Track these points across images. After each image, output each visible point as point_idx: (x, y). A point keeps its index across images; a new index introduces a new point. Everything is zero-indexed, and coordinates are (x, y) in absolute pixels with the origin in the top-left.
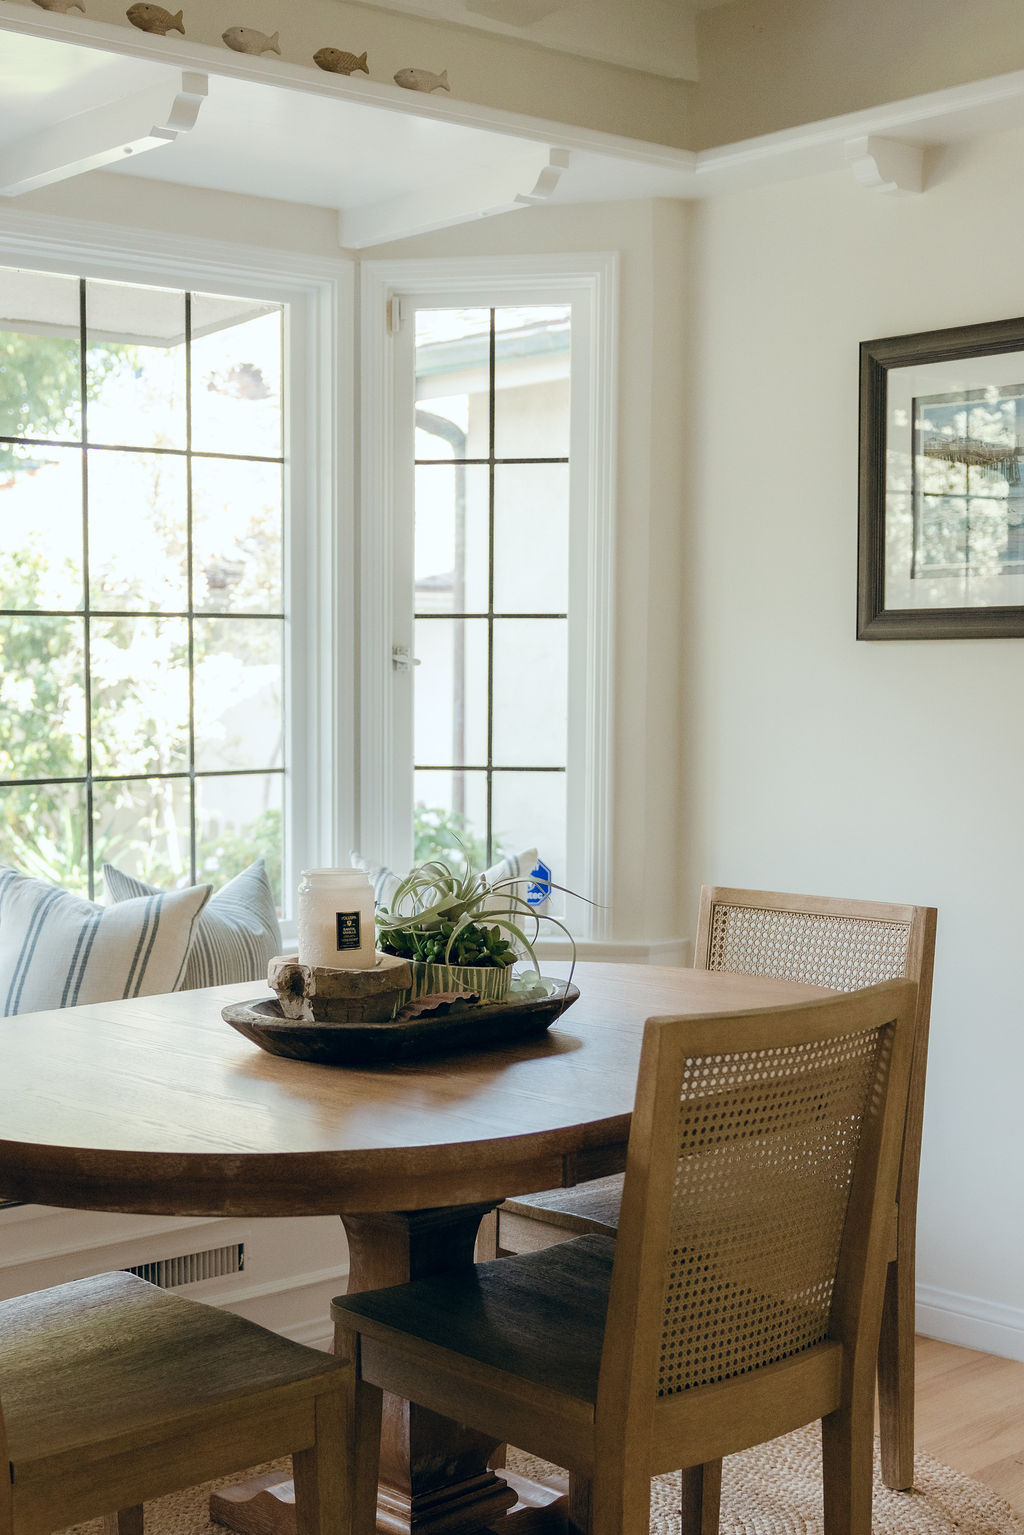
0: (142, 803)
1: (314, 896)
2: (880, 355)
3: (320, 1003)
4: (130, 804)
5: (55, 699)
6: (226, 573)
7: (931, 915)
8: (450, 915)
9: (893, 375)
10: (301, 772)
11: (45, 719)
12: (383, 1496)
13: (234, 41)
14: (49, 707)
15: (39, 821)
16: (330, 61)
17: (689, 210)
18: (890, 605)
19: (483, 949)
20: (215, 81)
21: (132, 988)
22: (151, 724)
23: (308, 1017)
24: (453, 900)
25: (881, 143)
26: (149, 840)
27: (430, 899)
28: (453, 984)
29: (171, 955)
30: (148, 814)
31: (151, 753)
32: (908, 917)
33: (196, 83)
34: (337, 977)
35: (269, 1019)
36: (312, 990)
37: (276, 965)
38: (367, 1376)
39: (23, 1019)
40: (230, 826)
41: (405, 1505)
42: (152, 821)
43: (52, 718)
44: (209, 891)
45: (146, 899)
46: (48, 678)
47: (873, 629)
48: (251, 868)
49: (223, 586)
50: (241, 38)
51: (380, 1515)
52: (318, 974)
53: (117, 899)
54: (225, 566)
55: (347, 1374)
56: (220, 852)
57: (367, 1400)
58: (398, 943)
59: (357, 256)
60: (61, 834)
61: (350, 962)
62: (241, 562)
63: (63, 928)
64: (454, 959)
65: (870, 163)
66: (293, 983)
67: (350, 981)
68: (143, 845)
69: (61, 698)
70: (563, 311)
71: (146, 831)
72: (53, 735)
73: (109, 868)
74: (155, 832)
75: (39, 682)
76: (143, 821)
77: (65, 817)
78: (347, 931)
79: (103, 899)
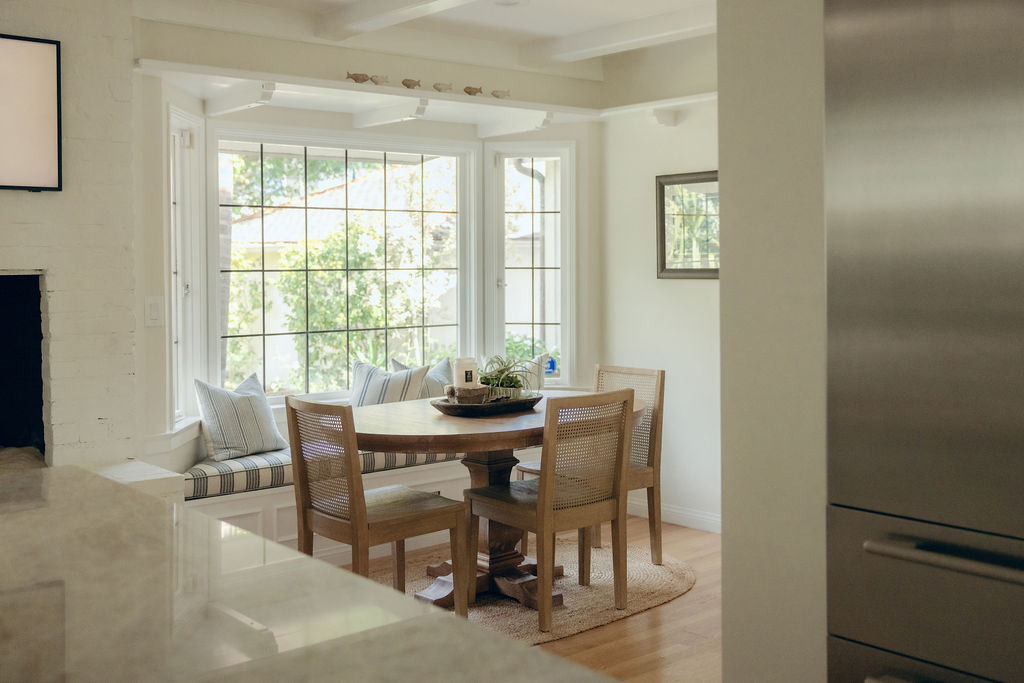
0: (404, 336)
1: (458, 366)
2: (662, 180)
3: (460, 398)
4: (398, 336)
5: (365, 289)
6: (441, 233)
7: (663, 373)
8: (502, 372)
9: (667, 188)
10: (463, 325)
11: (361, 299)
12: (480, 556)
13: (437, 88)
14: (362, 293)
15: (358, 345)
16: (470, 91)
17: (601, 125)
18: (667, 267)
19: (512, 383)
20: (431, 101)
21: (403, 397)
22: (408, 301)
23: (457, 403)
24: (503, 367)
25: (658, 113)
26: (407, 353)
27: (496, 366)
28: (501, 392)
29: (416, 388)
30: (407, 341)
31: (408, 314)
32: (656, 373)
33: (424, 102)
34: (464, 390)
35: (444, 403)
36: (457, 394)
37: (446, 389)
38: (474, 513)
39: (364, 407)
40: (444, 346)
41: (487, 558)
42: (408, 344)
43: (364, 298)
44: (428, 367)
45: (406, 371)
46: (362, 280)
47: (663, 274)
48: (445, 360)
49: (440, 240)
50: (440, 87)
51: (479, 562)
52: (459, 389)
53: (396, 371)
54: (442, 230)
55: (467, 511)
56: (438, 357)
57: (474, 520)
58: (486, 381)
59: (484, 141)
60: (367, 350)
61: (469, 386)
62: (448, 228)
63: (377, 381)
64: (502, 385)
65: (655, 118)
66: (452, 393)
67: (469, 391)
68: (404, 355)
69: (368, 289)
70: (558, 158)
71: (406, 348)
72: (364, 306)
73: (393, 360)
74: (409, 349)
75: (358, 282)
76: (405, 344)
77: (369, 342)
78: (468, 377)
79: (391, 370)
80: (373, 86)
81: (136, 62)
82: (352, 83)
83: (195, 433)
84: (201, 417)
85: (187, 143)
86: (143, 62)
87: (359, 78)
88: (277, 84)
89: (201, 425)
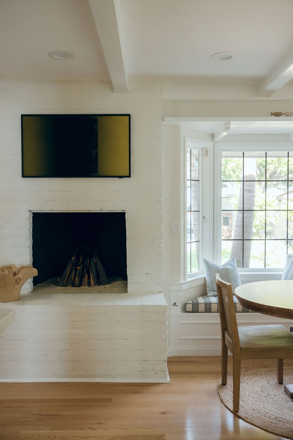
80: (286, 118)
81: (163, 120)
82: (274, 117)
83: (202, 282)
84: (204, 275)
85: (205, 154)
86: (165, 119)
87: (277, 115)
88: (232, 122)
89: (205, 278)
